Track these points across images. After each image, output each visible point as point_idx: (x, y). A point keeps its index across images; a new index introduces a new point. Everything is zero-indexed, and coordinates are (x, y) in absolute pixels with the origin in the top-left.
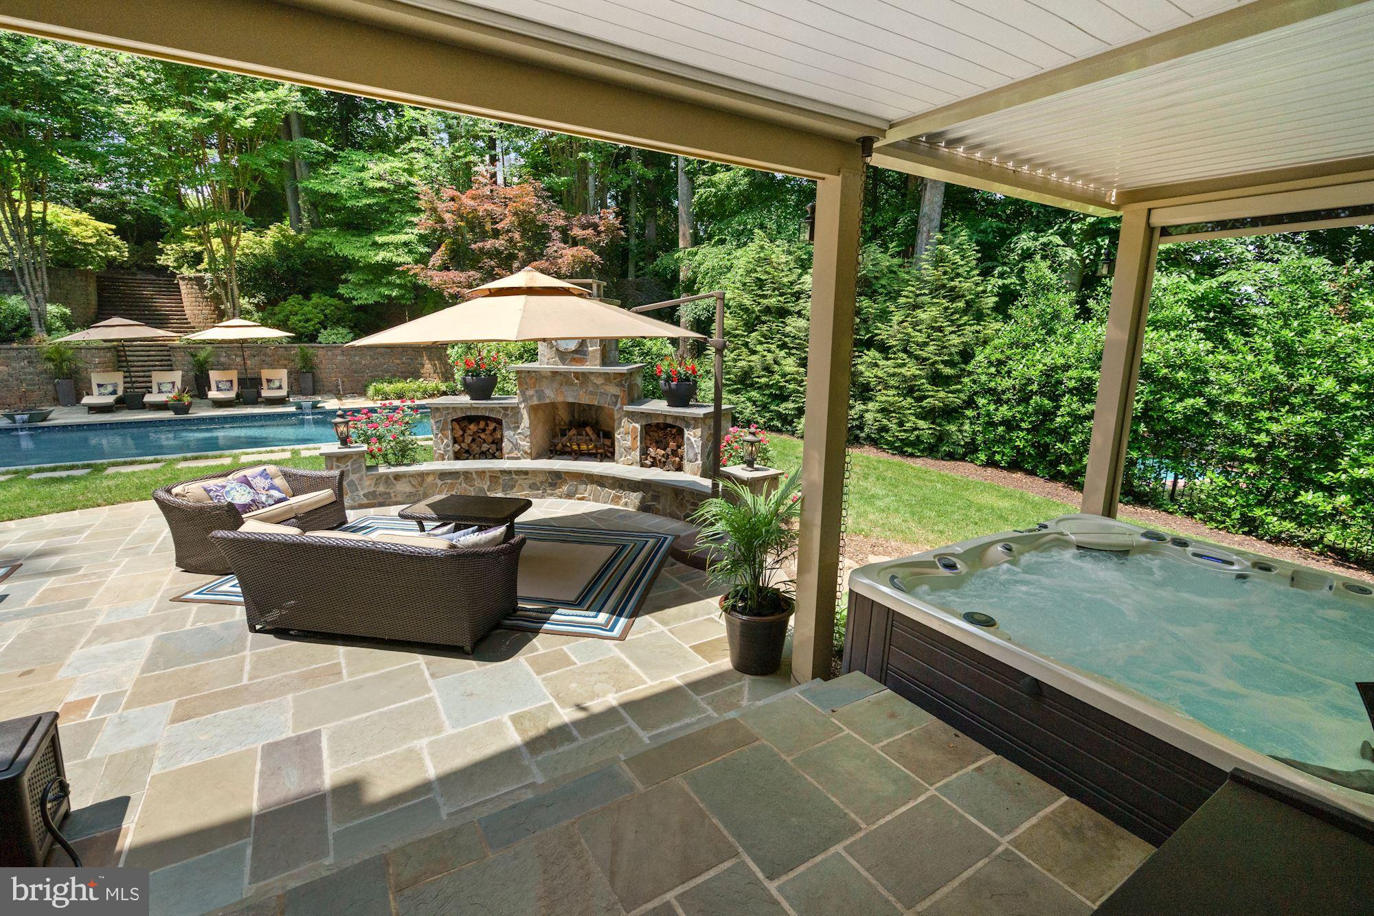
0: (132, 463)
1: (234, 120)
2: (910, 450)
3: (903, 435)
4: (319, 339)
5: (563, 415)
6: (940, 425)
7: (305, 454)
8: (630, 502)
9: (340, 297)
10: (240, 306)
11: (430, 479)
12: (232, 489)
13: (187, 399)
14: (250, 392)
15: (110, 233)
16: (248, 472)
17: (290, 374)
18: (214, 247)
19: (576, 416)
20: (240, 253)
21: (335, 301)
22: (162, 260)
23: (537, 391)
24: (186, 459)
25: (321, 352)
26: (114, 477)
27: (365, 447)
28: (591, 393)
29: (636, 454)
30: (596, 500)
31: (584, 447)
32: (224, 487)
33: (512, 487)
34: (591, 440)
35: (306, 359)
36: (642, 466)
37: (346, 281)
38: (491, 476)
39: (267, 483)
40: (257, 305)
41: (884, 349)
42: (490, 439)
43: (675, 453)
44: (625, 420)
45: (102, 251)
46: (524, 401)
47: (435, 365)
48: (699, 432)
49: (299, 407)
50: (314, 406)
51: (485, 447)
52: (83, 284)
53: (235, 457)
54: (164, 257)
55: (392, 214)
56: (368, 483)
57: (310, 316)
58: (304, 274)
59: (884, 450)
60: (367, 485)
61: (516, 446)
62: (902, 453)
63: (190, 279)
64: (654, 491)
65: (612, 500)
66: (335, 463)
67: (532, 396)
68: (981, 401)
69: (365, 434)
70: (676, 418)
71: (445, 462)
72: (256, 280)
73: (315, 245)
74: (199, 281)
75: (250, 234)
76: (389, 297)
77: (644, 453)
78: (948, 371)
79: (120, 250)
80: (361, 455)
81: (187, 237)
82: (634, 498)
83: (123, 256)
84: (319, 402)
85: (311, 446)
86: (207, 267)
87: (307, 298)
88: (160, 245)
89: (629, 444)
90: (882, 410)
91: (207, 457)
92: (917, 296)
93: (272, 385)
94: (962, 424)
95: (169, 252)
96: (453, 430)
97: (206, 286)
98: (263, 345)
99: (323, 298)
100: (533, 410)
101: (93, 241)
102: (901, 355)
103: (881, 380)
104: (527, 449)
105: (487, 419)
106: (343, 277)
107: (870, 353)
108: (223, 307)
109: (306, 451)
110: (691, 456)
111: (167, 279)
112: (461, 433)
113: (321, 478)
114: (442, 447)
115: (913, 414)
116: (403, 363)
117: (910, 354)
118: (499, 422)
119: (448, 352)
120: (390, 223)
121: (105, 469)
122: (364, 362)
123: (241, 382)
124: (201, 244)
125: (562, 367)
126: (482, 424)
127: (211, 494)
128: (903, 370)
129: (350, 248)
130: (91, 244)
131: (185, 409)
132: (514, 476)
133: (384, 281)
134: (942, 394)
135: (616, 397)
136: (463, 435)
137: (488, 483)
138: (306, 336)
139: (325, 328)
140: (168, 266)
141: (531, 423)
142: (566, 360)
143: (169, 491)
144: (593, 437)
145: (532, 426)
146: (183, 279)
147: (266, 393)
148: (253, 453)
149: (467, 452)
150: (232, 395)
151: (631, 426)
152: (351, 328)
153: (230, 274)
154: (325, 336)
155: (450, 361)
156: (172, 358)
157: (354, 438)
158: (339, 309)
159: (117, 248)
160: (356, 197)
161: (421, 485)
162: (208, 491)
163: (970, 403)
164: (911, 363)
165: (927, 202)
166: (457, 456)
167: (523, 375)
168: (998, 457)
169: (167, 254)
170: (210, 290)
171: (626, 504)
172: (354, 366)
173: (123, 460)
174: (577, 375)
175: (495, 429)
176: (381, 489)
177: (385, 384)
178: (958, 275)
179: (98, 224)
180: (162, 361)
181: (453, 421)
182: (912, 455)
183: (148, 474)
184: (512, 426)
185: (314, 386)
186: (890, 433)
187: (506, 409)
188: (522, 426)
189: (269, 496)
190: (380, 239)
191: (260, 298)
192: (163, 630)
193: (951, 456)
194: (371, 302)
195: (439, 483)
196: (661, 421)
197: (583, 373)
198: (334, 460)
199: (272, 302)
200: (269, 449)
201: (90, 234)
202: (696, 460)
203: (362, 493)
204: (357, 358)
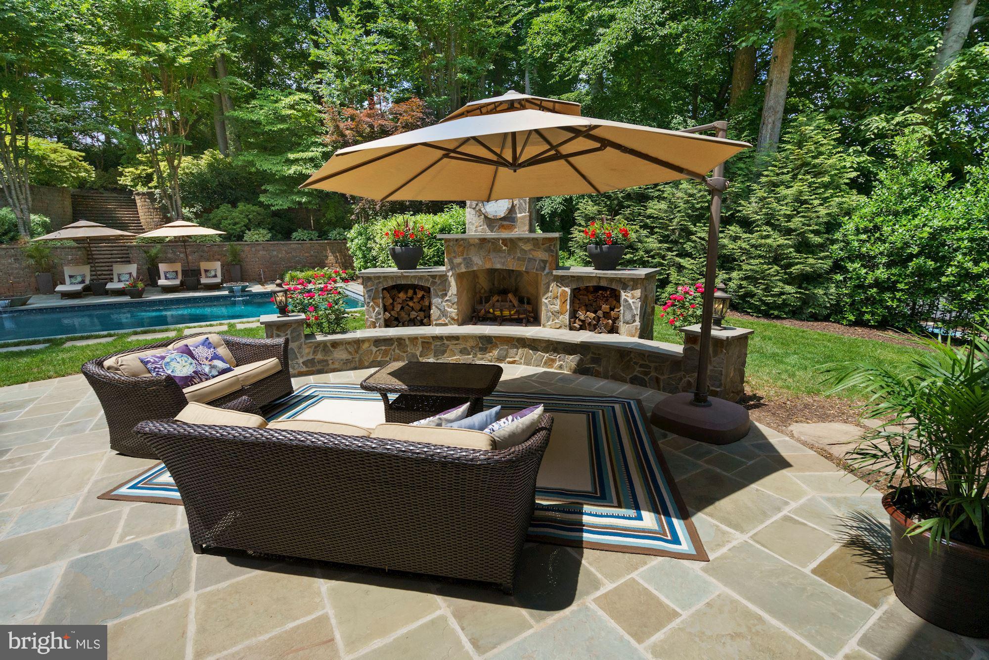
0: (88, 338)
1: (174, 60)
2: (776, 313)
3: (770, 300)
4: (245, 238)
5: (484, 283)
6: (806, 289)
7: (240, 327)
8: (565, 365)
9: (261, 204)
10: (183, 214)
11: (365, 346)
12: (172, 360)
13: (140, 285)
14: (191, 280)
15: (80, 159)
16: (189, 342)
17: (222, 266)
18: (162, 168)
19: (496, 283)
20: (182, 172)
21: (256, 208)
22: (122, 181)
23: (464, 259)
24: (136, 333)
25: (246, 248)
26: (69, 350)
27: (303, 316)
28: (519, 259)
29: (566, 318)
30: (528, 363)
31: (506, 313)
32: (163, 358)
33: (444, 352)
34: (514, 306)
35: (235, 254)
36: (571, 329)
37: (265, 191)
38: (423, 342)
39: (209, 353)
40: (195, 214)
41: (747, 224)
42: (418, 307)
43: (607, 315)
44: (553, 286)
45: (74, 173)
46: (451, 269)
47: (337, 257)
48: (638, 293)
49: (231, 290)
50: (243, 290)
51: (413, 314)
52: (60, 199)
53: (179, 330)
54: (123, 178)
55: (300, 137)
56: (307, 351)
57: (237, 220)
58: (231, 188)
59: (748, 313)
60: (306, 353)
61: (444, 313)
62: (767, 315)
63: (143, 194)
64: (593, 353)
65: (545, 363)
66: (275, 332)
67: (460, 264)
68: (850, 266)
69: (301, 303)
70: (612, 280)
71: (377, 329)
72: (194, 193)
73: (240, 163)
74: (150, 195)
75: (189, 158)
76: (300, 203)
77: (573, 315)
78: (817, 240)
79: (88, 172)
80: (300, 323)
81: (141, 163)
82: (571, 361)
83: (91, 177)
84: (247, 286)
85: (245, 320)
86: (156, 184)
87: (234, 206)
88: (121, 170)
89: (557, 308)
90: (746, 278)
91: (155, 331)
92: (778, 175)
93: (209, 275)
94: (827, 288)
95: (127, 174)
96: (383, 298)
97: (156, 199)
98: (201, 243)
99: (248, 206)
100: (460, 277)
101: (67, 164)
102: (765, 228)
103: (745, 252)
104: (454, 315)
105: (414, 287)
106: (263, 188)
107: (732, 228)
108: (169, 215)
109: (241, 324)
110: (628, 317)
111: (126, 196)
112: (391, 301)
113: (266, 346)
114: (373, 315)
115: (779, 280)
116: (311, 256)
117: (774, 227)
118: (427, 290)
119: (348, 245)
120: (299, 144)
121: (64, 343)
122: (280, 256)
123: (185, 273)
124: (151, 167)
125: (489, 234)
126: (410, 292)
127: (149, 366)
128: (769, 241)
129: (268, 165)
130: (65, 167)
131: (139, 294)
132: (445, 342)
133: (295, 190)
134: (811, 261)
135: (545, 262)
136: (392, 304)
137: (421, 349)
138: (235, 237)
139: (249, 230)
140: (127, 185)
141: (458, 291)
142: (494, 227)
143: (100, 364)
144: (516, 303)
145: (459, 294)
146: (138, 194)
147: (204, 280)
148: (195, 327)
149: (397, 319)
150: (177, 282)
151: (560, 290)
152: (269, 229)
153: (174, 189)
154: (251, 236)
155: (350, 252)
156: (131, 255)
157: (290, 308)
158: (259, 214)
159: (86, 171)
160: (272, 124)
161: (357, 352)
162: (145, 363)
163: (838, 267)
164: (776, 235)
165: (772, 96)
166: (388, 324)
167: (451, 244)
168: (867, 317)
169: (126, 176)
170: (159, 203)
171: (561, 367)
172: (273, 259)
173: (80, 335)
174: (505, 241)
175: (423, 298)
176: (319, 356)
177: (298, 272)
178: (821, 153)
179: (70, 152)
180: (122, 258)
181: (384, 289)
182: (778, 318)
183: (101, 347)
184: (441, 293)
185: (242, 275)
186: (756, 298)
187: (434, 277)
188: (450, 293)
189: (212, 367)
190: (291, 156)
191: (198, 208)
192: (81, 551)
193: (815, 318)
194: (285, 207)
195: (374, 349)
196: (594, 283)
197: (511, 240)
198: (275, 328)
199: (207, 211)
200: (208, 323)
201: (64, 158)
202: (634, 321)
203: (301, 361)
204: (275, 253)
